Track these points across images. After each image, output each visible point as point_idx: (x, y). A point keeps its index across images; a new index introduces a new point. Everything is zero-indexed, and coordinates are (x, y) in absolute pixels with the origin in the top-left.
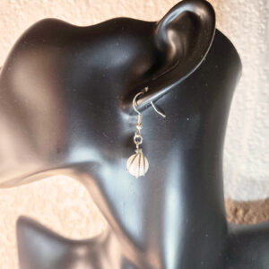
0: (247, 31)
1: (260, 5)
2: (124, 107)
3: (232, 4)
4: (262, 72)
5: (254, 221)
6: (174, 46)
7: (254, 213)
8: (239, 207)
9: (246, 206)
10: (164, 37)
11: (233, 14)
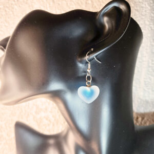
0: (143, 17)
1: (151, 3)
2: (79, 60)
3: (135, 2)
4: (152, 41)
5: (148, 124)
6: (107, 26)
7: (148, 120)
8: (139, 116)
9: (143, 116)
10: (102, 20)
11: (136, 8)
